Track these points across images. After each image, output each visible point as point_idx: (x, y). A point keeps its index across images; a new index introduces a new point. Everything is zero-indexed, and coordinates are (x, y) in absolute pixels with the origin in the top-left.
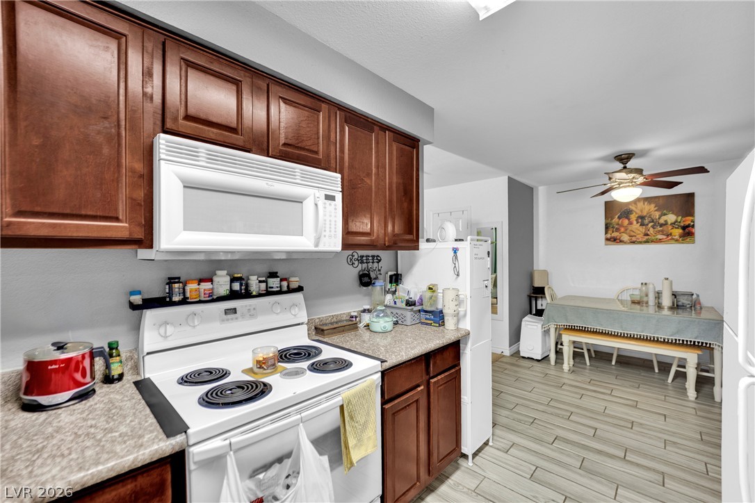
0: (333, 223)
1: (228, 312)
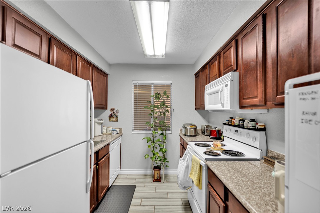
0: (227, 97)
1: (236, 131)
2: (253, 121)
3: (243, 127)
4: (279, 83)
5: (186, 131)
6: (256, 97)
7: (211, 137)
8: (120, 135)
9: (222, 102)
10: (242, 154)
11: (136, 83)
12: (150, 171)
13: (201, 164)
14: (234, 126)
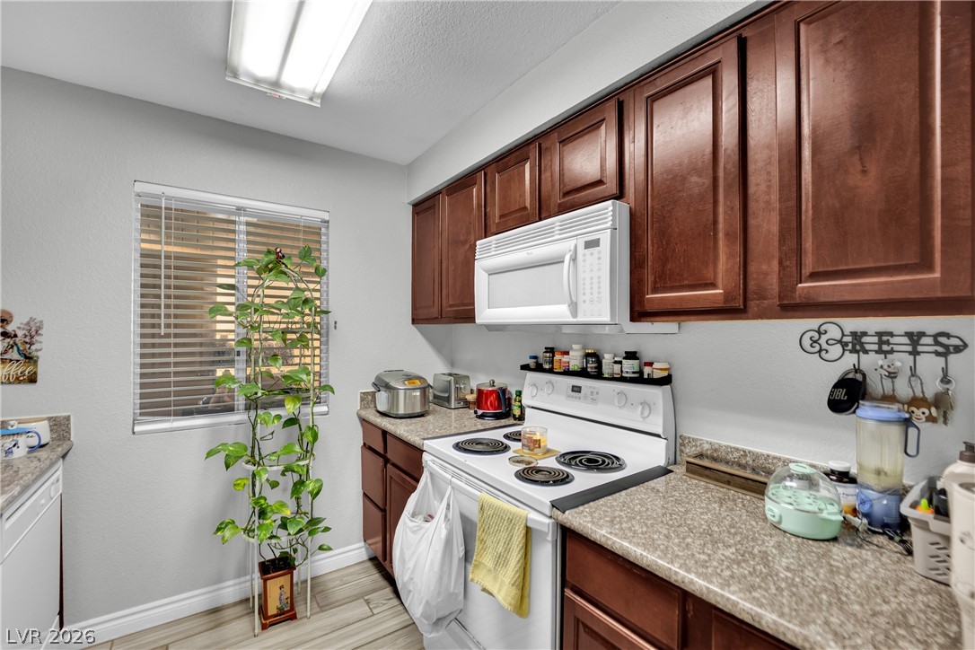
0: (595, 280)
1: (575, 389)
2: (631, 355)
3: (598, 375)
4: (803, 247)
5: (393, 400)
6: (713, 285)
7: (480, 412)
8: (60, 451)
9: (574, 299)
10: (617, 458)
11: (158, 197)
12: (234, 585)
13: (529, 525)
14: (568, 373)
